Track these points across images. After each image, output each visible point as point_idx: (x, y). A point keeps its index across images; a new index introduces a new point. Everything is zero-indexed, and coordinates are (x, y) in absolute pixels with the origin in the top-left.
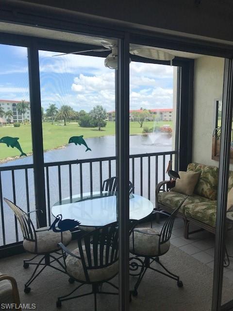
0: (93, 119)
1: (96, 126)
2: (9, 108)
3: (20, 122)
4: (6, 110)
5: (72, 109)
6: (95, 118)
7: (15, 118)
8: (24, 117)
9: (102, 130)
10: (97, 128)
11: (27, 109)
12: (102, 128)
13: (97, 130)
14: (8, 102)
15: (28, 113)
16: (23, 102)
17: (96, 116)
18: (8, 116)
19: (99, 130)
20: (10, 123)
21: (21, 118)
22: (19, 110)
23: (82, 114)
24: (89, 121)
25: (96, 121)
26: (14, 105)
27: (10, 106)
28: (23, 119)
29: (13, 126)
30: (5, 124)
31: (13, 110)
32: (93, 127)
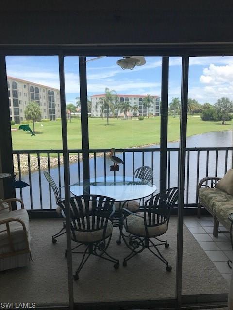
0: (216, 112)
1: (220, 119)
2: (135, 103)
3: (145, 115)
4: (132, 105)
5: (196, 102)
6: (219, 111)
7: (141, 112)
8: (148, 111)
9: (226, 124)
10: (221, 122)
11: (151, 103)
12: (226, 122)
13: (220, 124)
14: (135, 97)
15: (152, 107)
16: (149, 96)
17: (220, 108)
18: (134, 110)
19: (223, 123)
20: (136, 116)
21: (146, 112)
22: (144, 104)
23: (207, 107)
24: (213, 115)
25: (220, 114)
26: (140, 99)
27: (137, 101)
28: (147, 113)
29: (138, 120)
30: (131, 117)
31: (140, 104)
32: (217, 121)
